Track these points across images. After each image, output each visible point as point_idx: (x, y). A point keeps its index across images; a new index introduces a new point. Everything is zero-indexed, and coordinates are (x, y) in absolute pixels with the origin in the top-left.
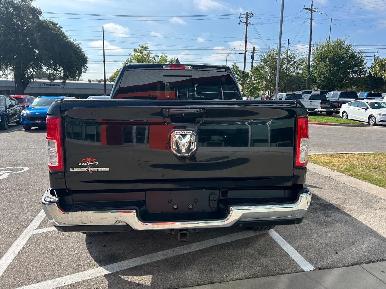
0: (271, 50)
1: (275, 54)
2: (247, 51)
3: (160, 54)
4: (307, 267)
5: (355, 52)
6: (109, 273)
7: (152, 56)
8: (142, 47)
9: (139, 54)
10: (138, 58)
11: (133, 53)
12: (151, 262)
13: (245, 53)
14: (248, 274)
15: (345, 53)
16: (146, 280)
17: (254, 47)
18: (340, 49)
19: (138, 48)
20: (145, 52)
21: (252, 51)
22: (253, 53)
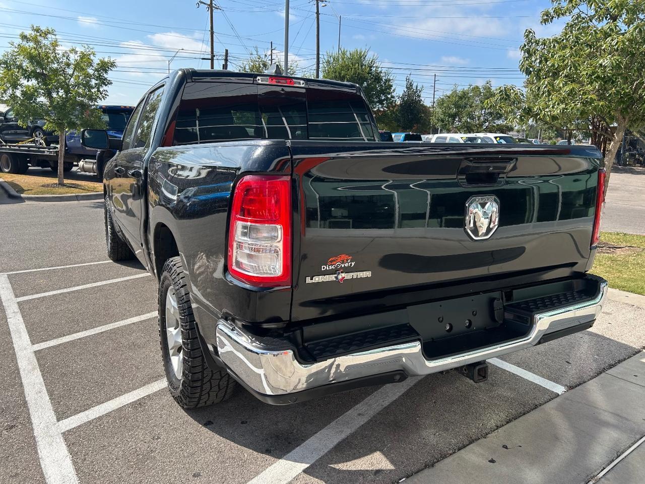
0: (255, 57)
1: (262, 66)
2: (214, 56)
4: (559, 389)
5: (381, 72)
6: (307, 466)
7: (60, 50)
8: (37, 31)
9: (32, 44)
10: (30, 53)
11: (18, 41)
13: (212, 60)
15: (369, 73)
16: (377, 461)
17: (227, 51)
18: (362, 66)
19: (29, 32)
20: (45, 42)
21: (224, 58)
22: (226, 60)
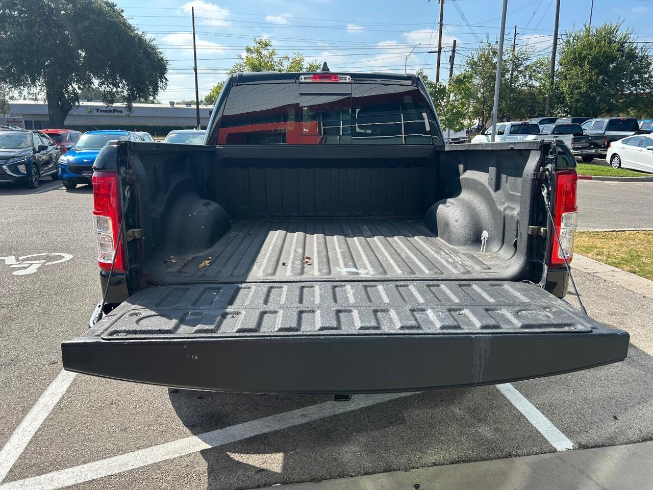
0: (485, 45)
1: (491, 53)
2: (441, 48)
3: (291, 55)
4: (562, 443)
5: (636, 48)
6: (208, 447)
7: (276, 59)
8: (260, 43)
9: (255, 56)
10: (252, 63)
11: (244, 54)
12: (282, 428)
13: (439, 52)
14: (455, 455)
15: (618, 50)
16: (274, 462)
17: (455, 41)
18: (610, 43)
19: (253, 45)
20: (265, 52)
21: (451, 49)
22: (454, 51)
